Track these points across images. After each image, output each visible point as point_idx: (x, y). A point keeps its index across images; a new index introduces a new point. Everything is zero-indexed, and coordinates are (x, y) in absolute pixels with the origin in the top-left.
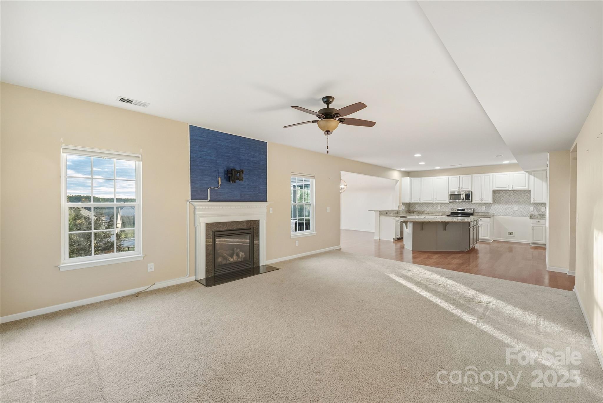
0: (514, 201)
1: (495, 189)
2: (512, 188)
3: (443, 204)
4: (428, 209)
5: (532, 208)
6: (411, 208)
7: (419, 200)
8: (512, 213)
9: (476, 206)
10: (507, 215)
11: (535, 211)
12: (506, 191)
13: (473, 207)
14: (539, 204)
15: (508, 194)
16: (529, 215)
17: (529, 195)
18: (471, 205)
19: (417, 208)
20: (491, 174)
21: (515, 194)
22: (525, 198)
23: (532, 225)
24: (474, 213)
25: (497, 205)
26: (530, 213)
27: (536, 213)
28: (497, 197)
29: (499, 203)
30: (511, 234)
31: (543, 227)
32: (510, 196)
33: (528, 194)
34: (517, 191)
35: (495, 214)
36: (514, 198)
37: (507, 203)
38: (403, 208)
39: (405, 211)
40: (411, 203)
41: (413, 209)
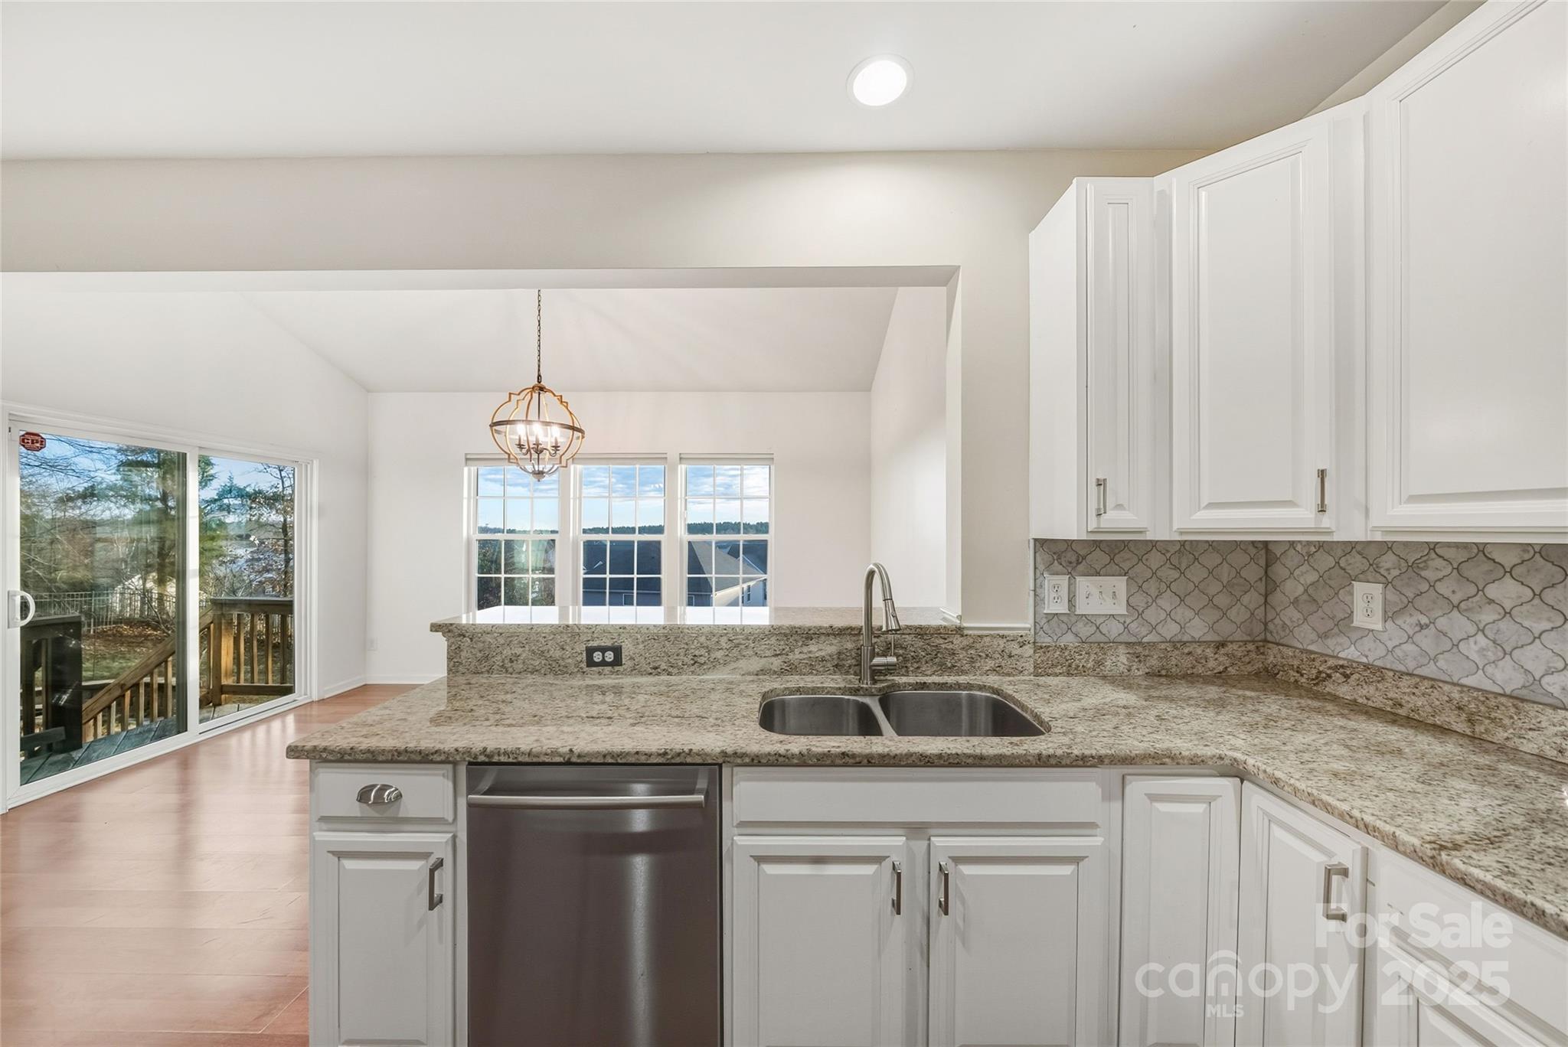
38: (1062, 608)
39: (1128, 644)
40: (1292, 544)
41: (1324, 636)
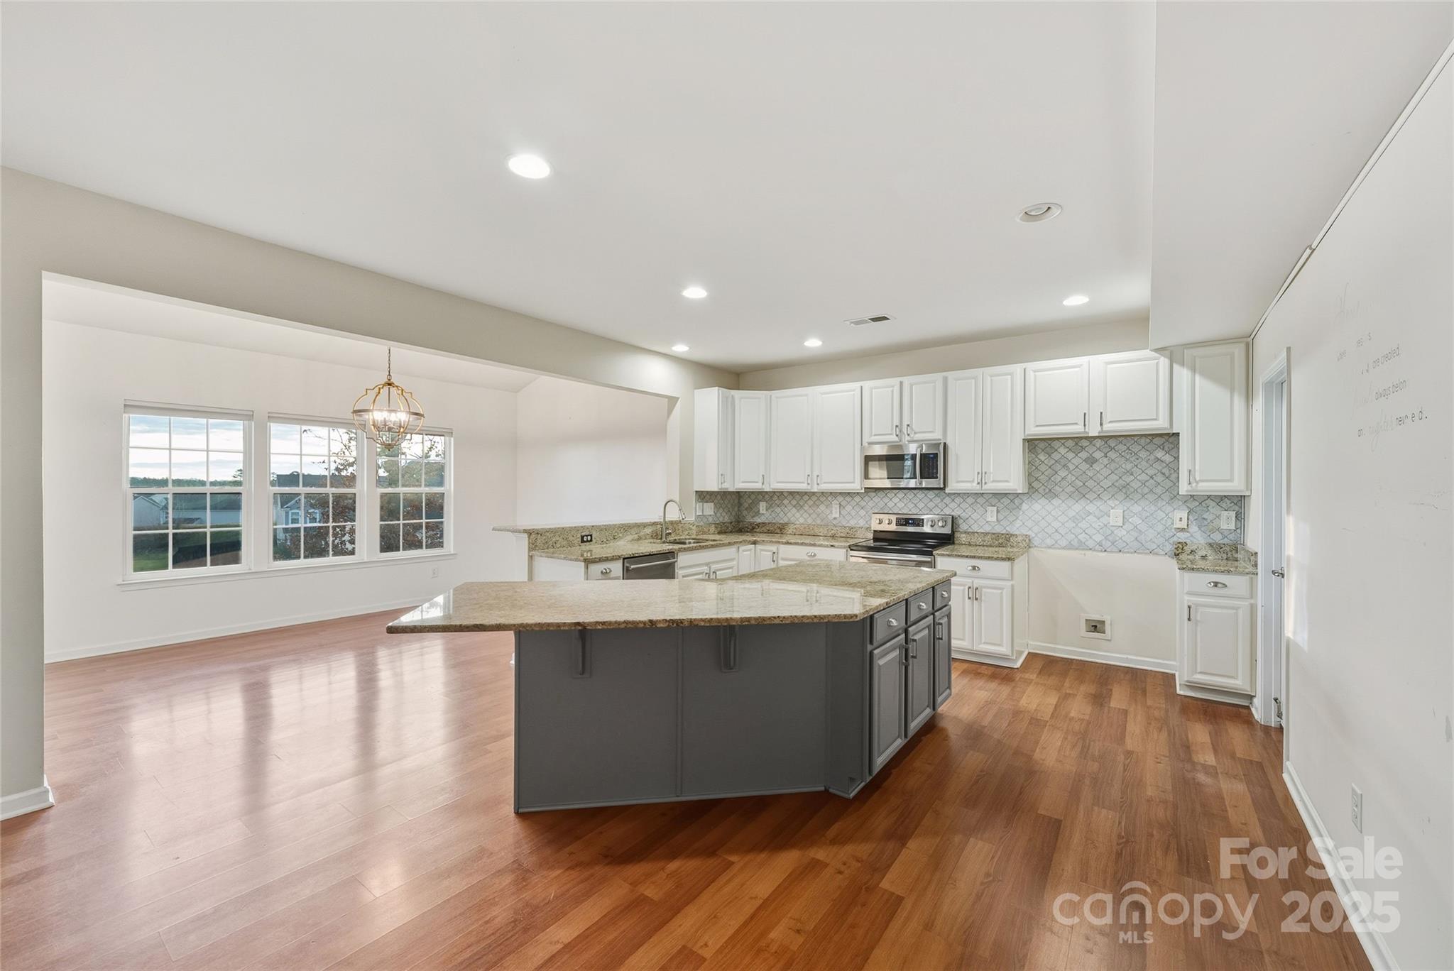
0: (1106, 484)
1: (1034, 431)
2: (1101, 424)
3: (849, 499)
4: (797, 517)
5: (1180, 516)
6: (745, 513)
7: (761, 481)
8: (1098, 538)
9: (964, 505)
10: (1081, 546)
11: (1194, 528)
12: (1078, 442)
13: (953, 509)
14: (1209, 497)
15: (1084, 455)
16: (1169, 548)
17: (1168, 458)
18: (947, 500)
19: (764, 513)
20: (1017, 368)
21: (1112, 455)
22: (1151, 472)
23: (1186, 598)
24: (957, 535)
25: (1043, 501)
26: (1175, 539)
27: (1197, 538)
28: (1043, 468)
29: (1050, 494)
30: (1096, 627)
31: (1240, 612)
32: (1091, 461)
33: (1164, 453)
34: (1121, 442)
35: (1036, 542)
36: (1106, 472)
37: (1081, 493)
38: (701, 514)
39: (715, 524)
40: (746, 492)
41: (753, 517)
